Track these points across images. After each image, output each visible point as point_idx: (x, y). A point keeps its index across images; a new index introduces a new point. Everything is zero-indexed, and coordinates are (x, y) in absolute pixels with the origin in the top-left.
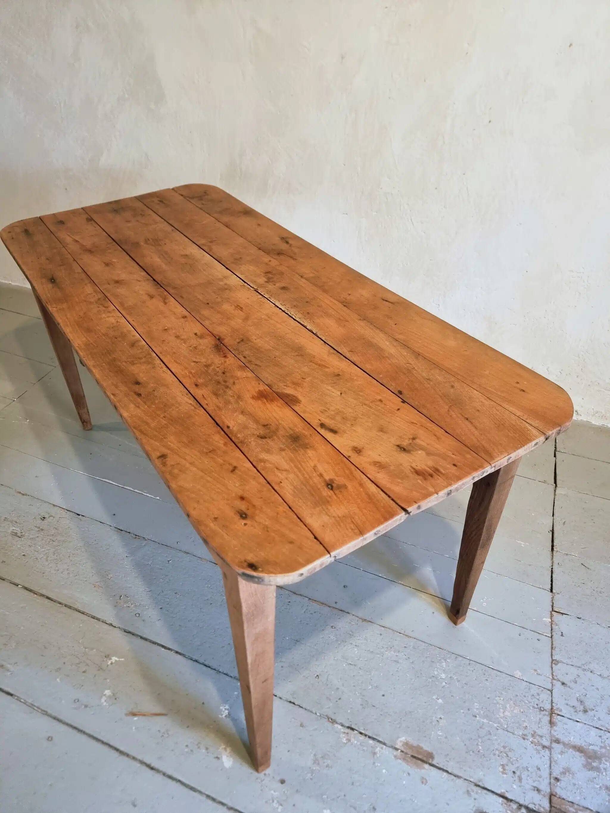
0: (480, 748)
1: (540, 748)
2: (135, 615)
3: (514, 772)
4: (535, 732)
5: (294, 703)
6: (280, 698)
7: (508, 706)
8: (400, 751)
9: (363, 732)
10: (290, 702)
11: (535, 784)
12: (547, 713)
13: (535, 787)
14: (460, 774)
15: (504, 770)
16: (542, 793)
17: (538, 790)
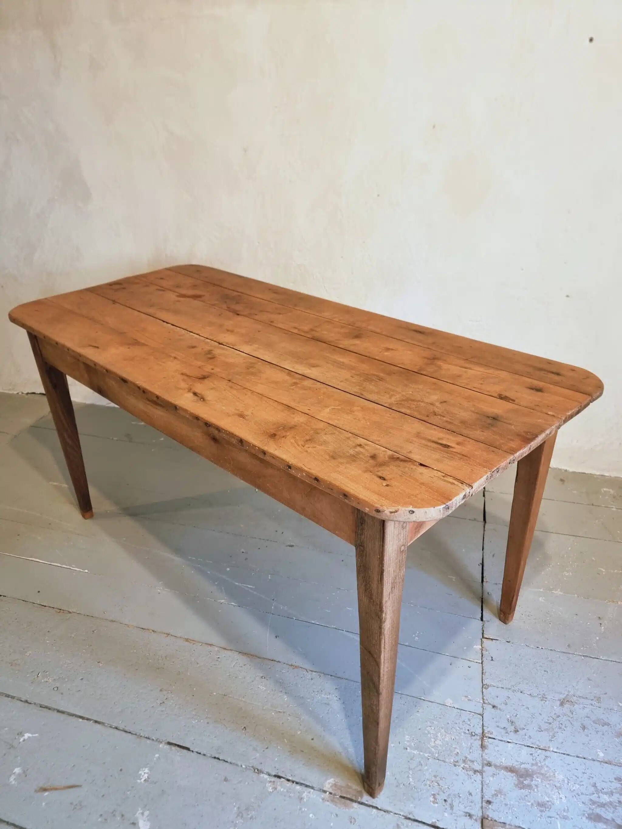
0: (411, 780)
1: (471, 773)
2: (54, 688)
3: (445, 801)
4: (466, 758)
5: (218, 759)
6: (204, 755)
7: (439, 734)
8: (328, 793)
9: (290, 778)
10: (215, 758)
11: (467, 810)
12: (478, 738)
13: (467, 813)
14: (389, 809)
15: (435, 799)
16: (474, 818)
17: (470, 816)
